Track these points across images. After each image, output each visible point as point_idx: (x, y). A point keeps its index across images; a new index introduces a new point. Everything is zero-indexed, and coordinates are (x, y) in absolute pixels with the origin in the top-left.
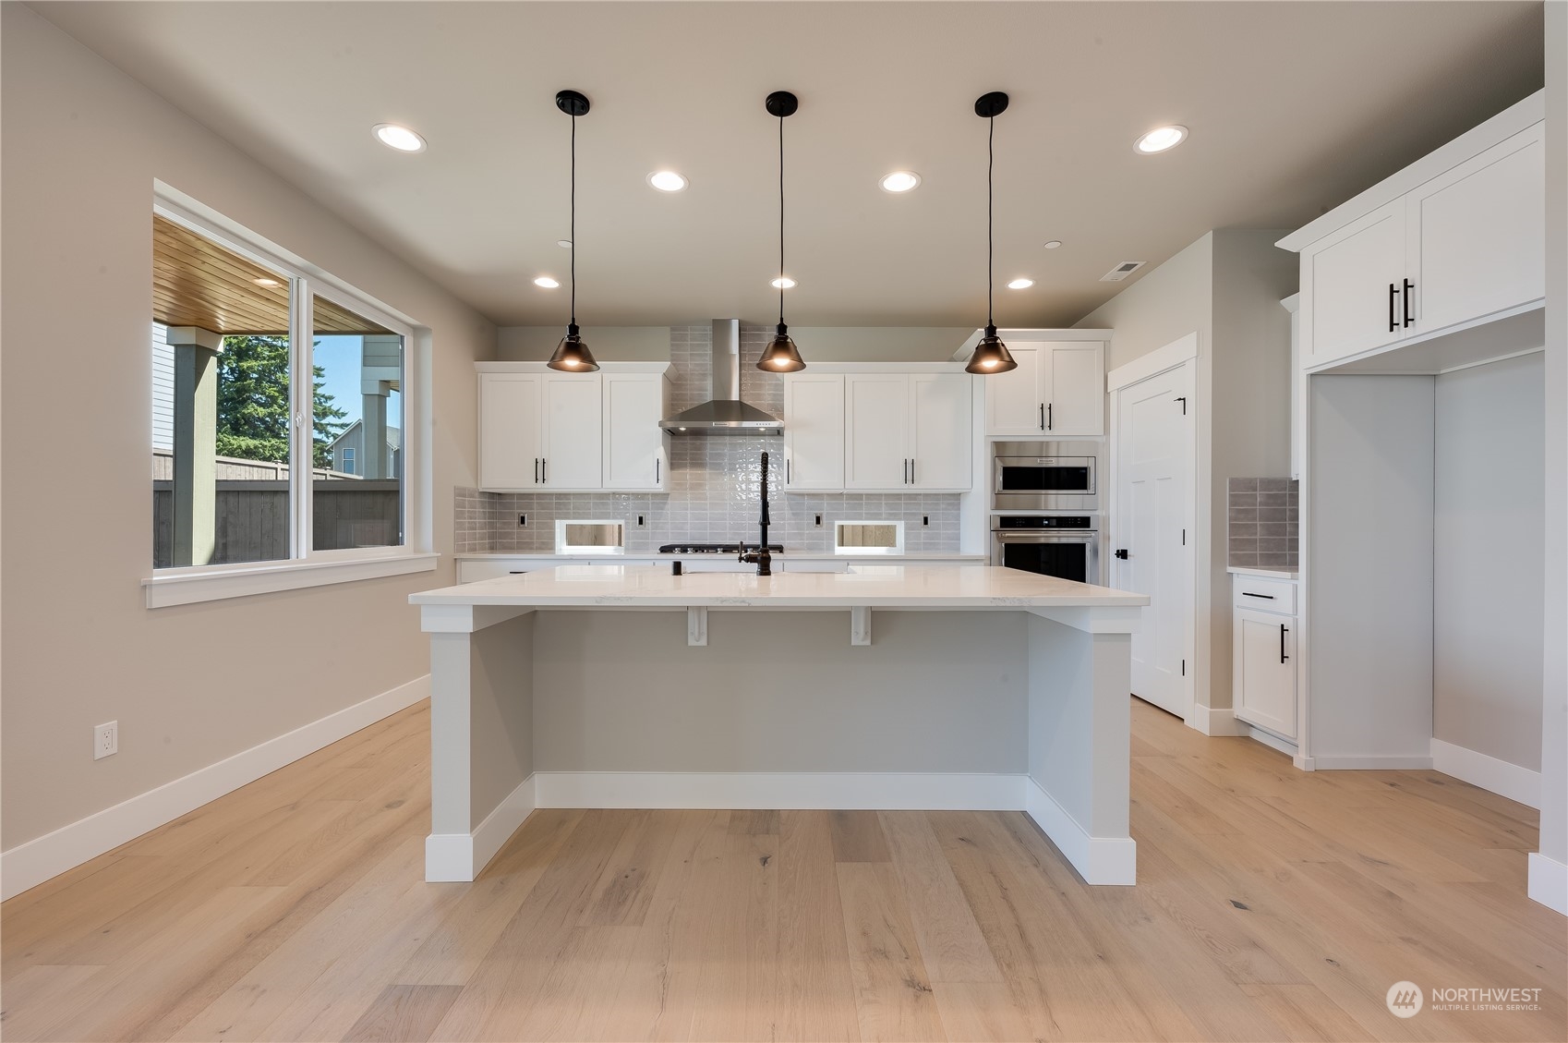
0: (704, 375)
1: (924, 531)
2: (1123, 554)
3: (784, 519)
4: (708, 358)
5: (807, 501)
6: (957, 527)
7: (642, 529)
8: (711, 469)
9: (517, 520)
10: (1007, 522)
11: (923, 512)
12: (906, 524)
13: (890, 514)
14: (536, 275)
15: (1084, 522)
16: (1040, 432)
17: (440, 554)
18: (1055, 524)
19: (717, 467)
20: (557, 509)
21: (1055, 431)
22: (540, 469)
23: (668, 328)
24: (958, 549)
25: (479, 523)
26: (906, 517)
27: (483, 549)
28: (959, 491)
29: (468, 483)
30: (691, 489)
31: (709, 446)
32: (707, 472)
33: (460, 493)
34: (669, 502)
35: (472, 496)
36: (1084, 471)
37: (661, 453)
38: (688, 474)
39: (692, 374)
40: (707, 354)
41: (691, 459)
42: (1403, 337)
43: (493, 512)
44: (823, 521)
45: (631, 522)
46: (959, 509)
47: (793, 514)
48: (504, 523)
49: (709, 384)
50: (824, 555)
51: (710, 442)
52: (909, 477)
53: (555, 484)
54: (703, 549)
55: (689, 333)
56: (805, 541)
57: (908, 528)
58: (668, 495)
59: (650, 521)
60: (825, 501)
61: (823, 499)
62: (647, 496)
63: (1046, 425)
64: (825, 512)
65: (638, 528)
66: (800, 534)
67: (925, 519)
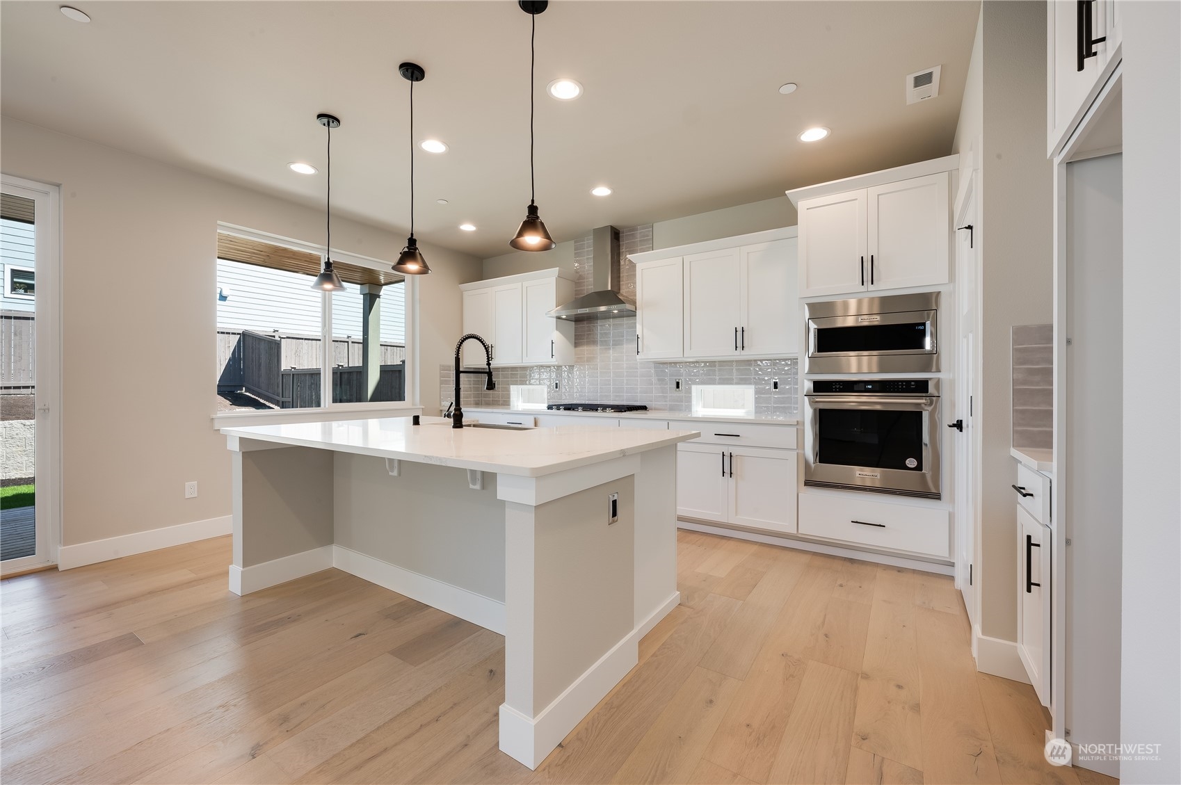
1: (776, 396)
2: (959, 425)
3: (652, 385)
5: (669, 369)
7: (558, 391)
8: (601, 345)
10: (819, 387)
12: (756, 388)
13: (741, 379)
14: (461, 223)
15: (921, 387)
17: (424, 407)
18: (878, 388)
19: (605, 343)
20: (511, 378)
23: (573, 242)
26: (756, 382)
30: (587, 361)
31: (599, 327)
32: (598, 348)
33: (445, 368)
34: (574, 371)
36: (922, 328)
37: (555, 335)
38: (585, 349)
39: (588, 274)
44: (683, 385)
45: (550, 387)
47: (658, 380)
50: (681, 415)
51: (601, 323)
52: (740, 344)
53: (498, 361)
54: (619, 409)
55: (586, 242)
56: (668, 403)
57: (758, 393)
58: (573, 366)
59: (562, 386)
60: (683, 369)
61: (681, 367)
62: (561, 368)
63: (867, 280)
64: (683, 378)
65: (555, 392)
66: (664, 397)
67: (775, 384)
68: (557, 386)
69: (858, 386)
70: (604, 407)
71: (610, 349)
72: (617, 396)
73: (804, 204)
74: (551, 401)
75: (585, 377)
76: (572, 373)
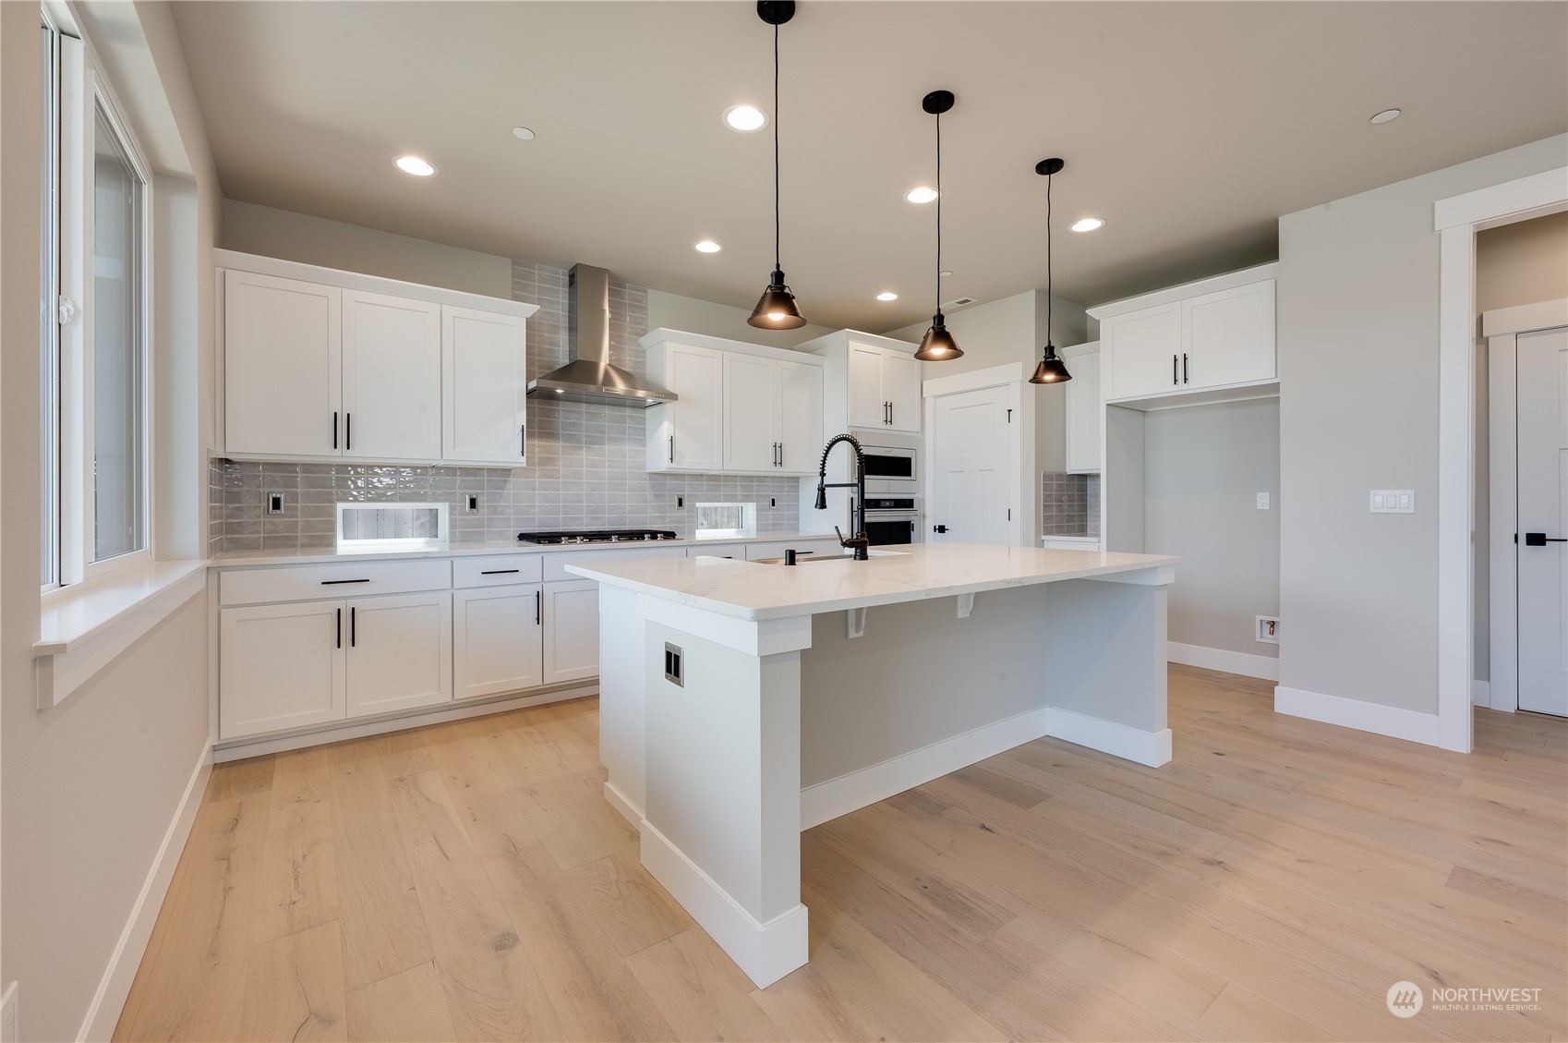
0: (557, 327)
1: (772, 512)
2: (943, 528)
3: (646, 502)
4: (559, 309)
5: (669, 482)
6: (796, 507)
7: (474, 514)
8: (564, 441)
9: (264, 504)
11: (770, 494)
12: (757, 506)
13: (745, 496)
14: (398, 152)
15: (908, 504)
16: (883, 426)
19: (573, 439)
20: (338, 486)
21: (894, 426)
22: (342, 429)
23: (510, 261)
24: (797, 529)
26: (757, 499)
28: (798, 475)
30: (539, 464)
32: (559, 445)
34: (510, 479)
37: (521, 418)
38: (536, 446)
39: (540, 323)
40: (558, 304)
41: (541, 427)
42: (1181, 389)
43: (221, 491)
44: (685, 503)
45: (458, 504)
46: (799, 492)
47: (655, 495)
48: (238, 509)
49: (563, 339)
51: (562, 407)
52: (778, 460)
53: (363, 450)
54: (592, 536)
55: (537, 272)
56: (667, 525)
57: (759, 510)
58: (510, 470)
59: (486, 504)
60: (686, 482)
61: (684, 480)
62: (481, 472)
63: (888, 421)
64: (686, 493)
65: (468, 514)
66: (662, 517)
67: (773, 500)
68: (473, 503)
69: (882, 504)
70: (572, 536)
71: (582, 448)
72: (593, 518)
73: (853, 345)
74: (460, 532)
75: (535, 490)
76: (506, 482)
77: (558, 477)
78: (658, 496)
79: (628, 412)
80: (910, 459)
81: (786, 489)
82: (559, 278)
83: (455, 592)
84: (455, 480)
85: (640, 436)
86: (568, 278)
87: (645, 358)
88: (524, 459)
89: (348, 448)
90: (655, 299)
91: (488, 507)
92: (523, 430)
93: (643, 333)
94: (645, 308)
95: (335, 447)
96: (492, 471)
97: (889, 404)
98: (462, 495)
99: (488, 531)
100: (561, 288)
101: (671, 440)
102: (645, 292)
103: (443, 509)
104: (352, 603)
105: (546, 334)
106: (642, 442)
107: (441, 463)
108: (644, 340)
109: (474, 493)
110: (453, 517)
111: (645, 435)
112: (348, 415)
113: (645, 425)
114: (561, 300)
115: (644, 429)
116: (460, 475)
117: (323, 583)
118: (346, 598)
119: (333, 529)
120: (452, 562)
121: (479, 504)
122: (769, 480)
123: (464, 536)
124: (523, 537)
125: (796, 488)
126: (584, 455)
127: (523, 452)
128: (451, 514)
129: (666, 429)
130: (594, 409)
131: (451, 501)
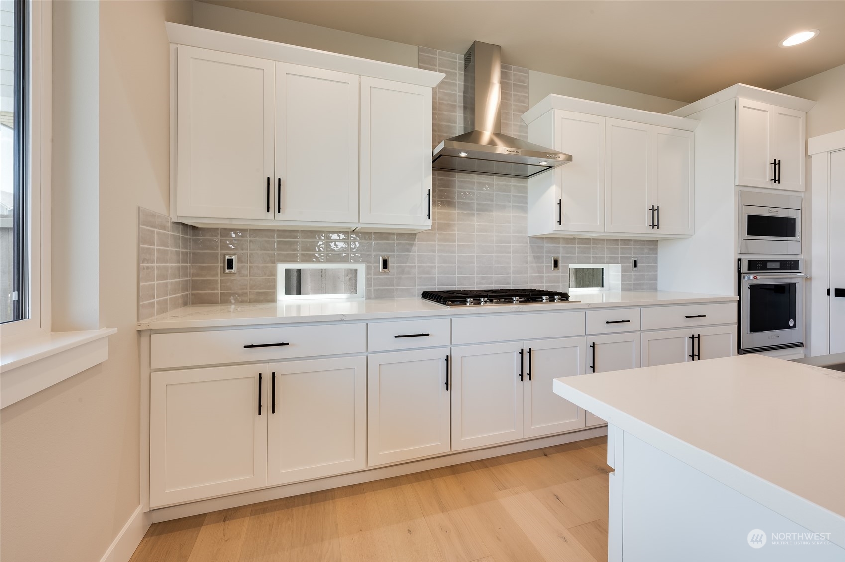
0: (454, 106)
1: (634, 272)
3: (527, 263)
4: (457, 88)
5: (547, 245)
6: (655, 269)
7: (386, 274)
8: (460, 208)
9: (220, 265)
10: (754, 265)
11: (633, 256)
12: (622, 267)
13: (611, 258)
15: (791, 266)
16: (772, 184)
17: (114, 330)
18: (779, 267)
19: (466, 207)
20: (280, 249)
21: (782, 185)
22: (275, 192)
23: (416, 44)
24: (654, 288)
25: (171, 267)
26: (621, 261)
27: (175, 306)
29: (156, 205)
30: (441, 228)
31: (457, 184)
32: (455, 212)
33: (145, 219)
34: (416, 242)
35: (164, 228)
40: (456, 84)
41: (440, 196)
43: (186, 253)
44: (560, 264)
45: (373, 265)
46: (657, 254)
47: (535, 257)
48: (202, 268)
49: (459, 116)
53: (293, 212)
55: (438, 57)
56: (545, 284)
57: (623, 271)
58: (415, 235)
59: (395, 265)
60: (561, 245)
61: (559, 243)
62: (392, 237)
63: (777, 179)
64: (561, 255)
65: (381, 274)
66: (542, 278)
67: (635, 262)
68: (385, 264)
69: (769, 265)
71: (473, 214)
73: (743, 101)
74: (374, 290)
75: (434, 252)
76: (411, 245)
77: (455, 242)
78: (537, 258)
79: (513, 182)
80: (794, 219)
81: (646, 251)
82: (456, 62)
83: (370, 356)
84: (371, 244)
85: (522, 204)
86: (463, 62)
87: (527, 133)
88: (430, 222)
89: (279, 212)
90: (535, 78)
91: (397, 267)
92: (429, 195)
93: (524, 110)
94: (527, 87)
95: (268, 211)
96: (401, 235)
97: (777, 162)
98: (377, 256)
99: (397, 289)
100: (457, 71)
101: (560, 204)
102: (528, 73)
103: (361, 268)
104: (273, 367)
105: (446, 113)
106: (524, 209)
107: (359, 227)
108: (528, 116)
109: (386, 255)
110: (369, 276)
111: (526, 203)
112: (279, 179)
113: (527, 193)
114: (458, 82)
115: (526, 197)
116: (375, 239)
117: (245, 347)
118: (268, 362)
119: (274, 286)
120: (367, 324)
121: (390, 264)
122: (632, 243)
123: (378, 293)
124: (427, 295)
125: (655, 251)
126: (476, 221)
127: (429, 215)
128: (368, 273)
129: (553, 193)
130: (484, 179)
131: (368, 262)
